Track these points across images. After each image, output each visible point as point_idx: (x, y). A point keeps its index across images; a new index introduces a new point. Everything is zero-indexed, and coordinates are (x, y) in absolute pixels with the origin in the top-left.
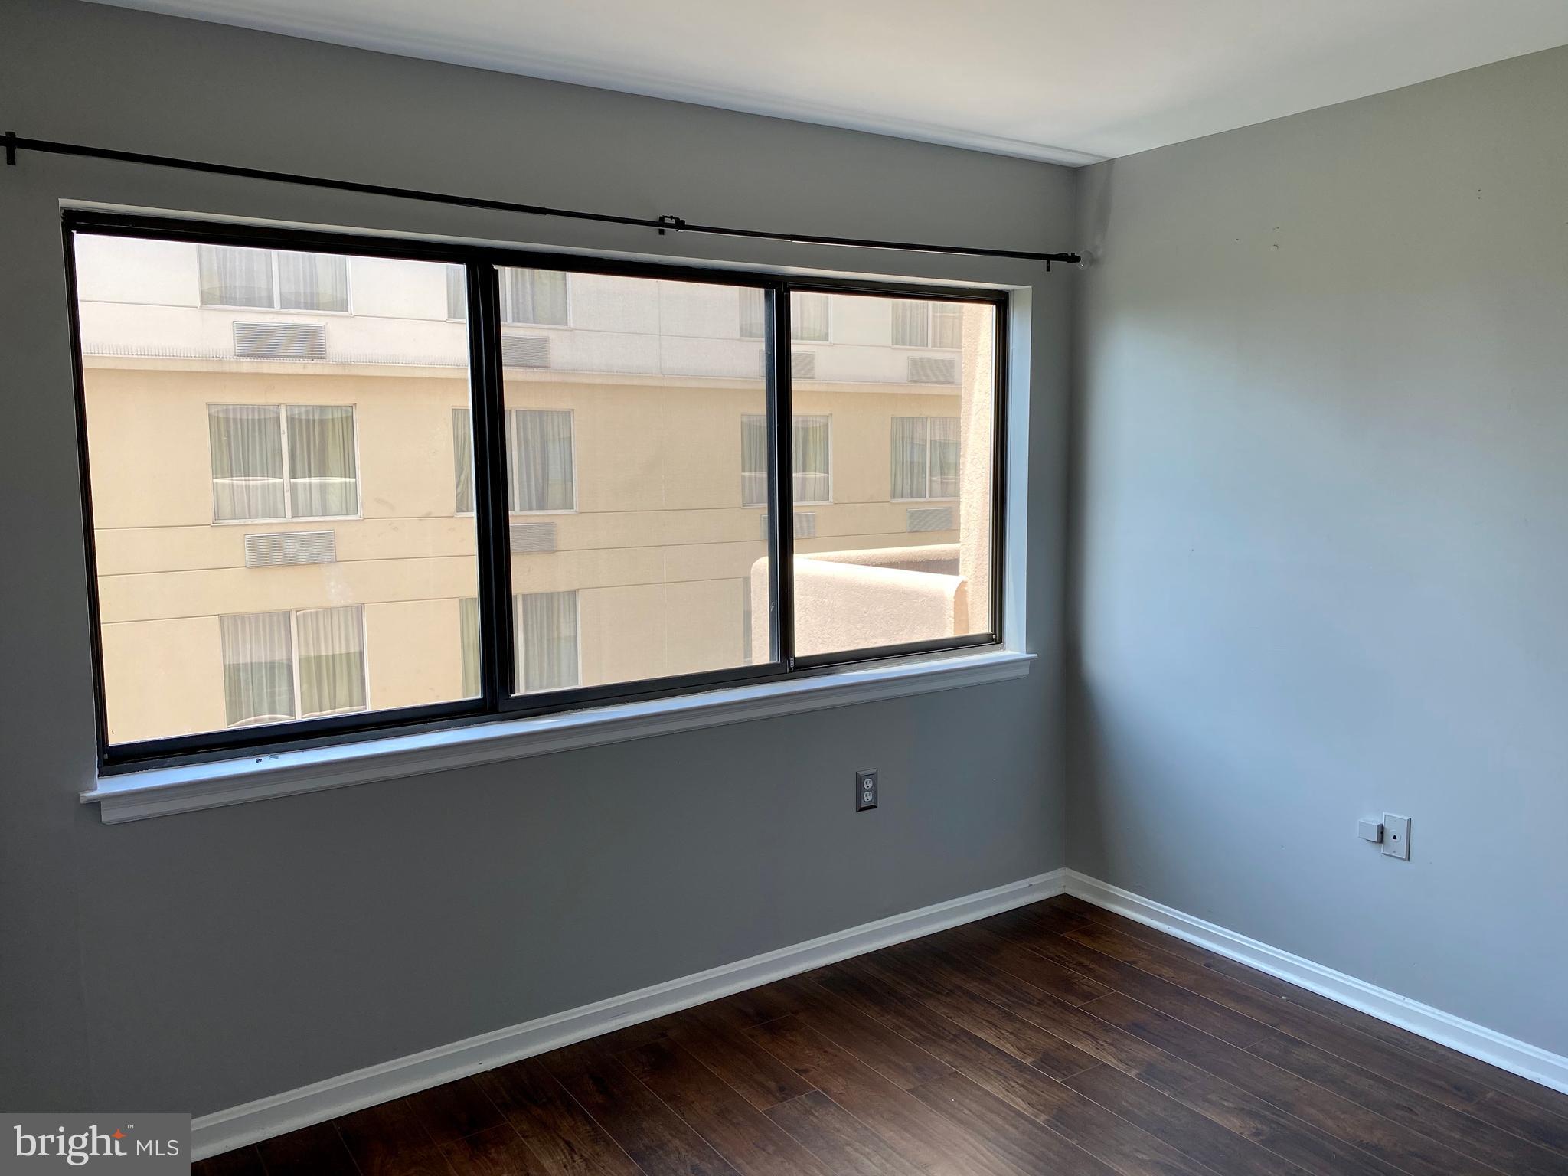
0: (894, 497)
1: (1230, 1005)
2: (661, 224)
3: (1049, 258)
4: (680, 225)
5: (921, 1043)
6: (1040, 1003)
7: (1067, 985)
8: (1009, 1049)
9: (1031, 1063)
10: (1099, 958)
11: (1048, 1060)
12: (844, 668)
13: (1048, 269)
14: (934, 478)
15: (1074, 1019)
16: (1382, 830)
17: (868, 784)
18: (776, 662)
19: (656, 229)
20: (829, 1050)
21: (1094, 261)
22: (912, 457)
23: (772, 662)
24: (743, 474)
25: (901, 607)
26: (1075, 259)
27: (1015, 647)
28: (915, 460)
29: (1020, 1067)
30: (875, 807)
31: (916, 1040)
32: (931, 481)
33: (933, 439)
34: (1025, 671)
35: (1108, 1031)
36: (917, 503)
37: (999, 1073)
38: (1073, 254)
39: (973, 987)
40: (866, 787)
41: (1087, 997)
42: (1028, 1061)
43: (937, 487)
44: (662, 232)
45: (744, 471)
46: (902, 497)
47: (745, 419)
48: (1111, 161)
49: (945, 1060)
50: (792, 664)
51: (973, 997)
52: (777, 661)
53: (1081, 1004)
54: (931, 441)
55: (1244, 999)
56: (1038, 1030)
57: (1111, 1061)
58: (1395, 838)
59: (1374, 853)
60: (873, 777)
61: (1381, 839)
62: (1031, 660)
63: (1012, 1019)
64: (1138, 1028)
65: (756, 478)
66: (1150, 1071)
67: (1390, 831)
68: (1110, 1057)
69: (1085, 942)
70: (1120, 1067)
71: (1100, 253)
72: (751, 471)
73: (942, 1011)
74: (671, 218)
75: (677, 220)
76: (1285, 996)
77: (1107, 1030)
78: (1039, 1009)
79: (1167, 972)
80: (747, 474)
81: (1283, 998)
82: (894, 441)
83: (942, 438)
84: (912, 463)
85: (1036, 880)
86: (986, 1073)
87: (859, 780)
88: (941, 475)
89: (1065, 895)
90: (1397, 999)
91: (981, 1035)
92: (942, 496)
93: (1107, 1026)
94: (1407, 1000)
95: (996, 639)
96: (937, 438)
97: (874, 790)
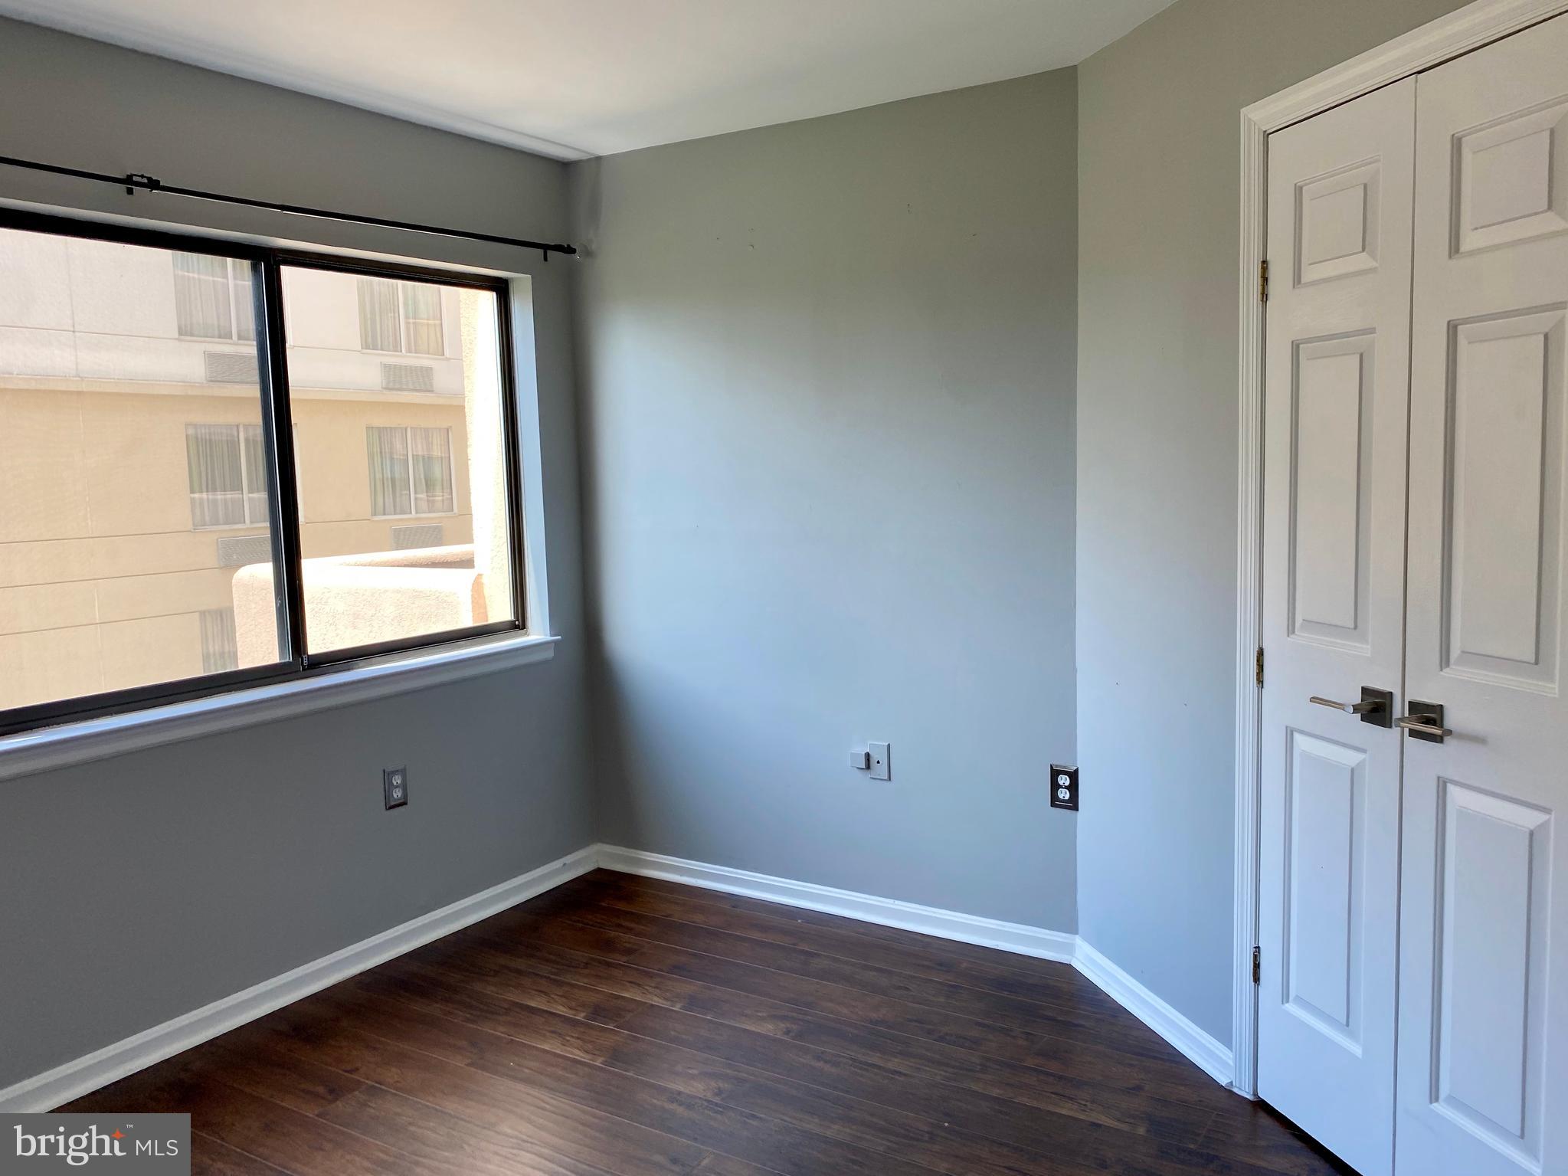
0: (374, 514)
1: (756, 935)
2: (128, 181)
3: (545, 247)
4: (153, 184)
5: (473, 1022)
6: (587, 965)
7: (609, 945)
8: (561, 1010)
9: (584, 1018)
10: (637, 918)
11: (598, 1012)
12: (361, 663)
13: (546, 259)
14: (419, 496)
15: (617, 973)
16: (868, 756)
17: (397, 780)
18: (288, 660)
19: (124, 187)
20: (378, 1046)
21: (588, 253)
22: (392, 471)
23: (283, 661)
24: (192, 495)
25: (414, 605)
26: (570, 250)
27: (539, 631)
28: (397, 476)
29: (574, 1023)
30: (405, 803)
31: (468, 1020)
32: (416, 499)
33: (415, 453)
34: (550, 654)
35: (652, 977)
36: (401, 520)
37: (553, 1032)
38: (568, 246)
39: (520, 963)
40: (395, 784)
41: (629, 952)
42: (580, 1017)
43: (424, 505)
44: (130, 192)
45: (192, 491)
46: (384, 514)
47: (191, 431)
48: (599, 159)
49: (500, 1032)
50: (306, 663)
51: (519, 972)
52: (289, 658)
53: (625, 959)
54: (413, 455)
55: (765, 928)
56: (586, 989)
57: (657, 1001)
58: (878, 762)
59: (863, 778)
60: (403, 772)
61: (868, 767)
62: (556, 642)
63: (559, 984)
64: (676, 969)
65: (208, 499)
66: (692, 1002)
67: (874, 758)
68: (656, 999)
69: (622, 906)
70: (666, 1005)
71: (594, 247)
72: (201, 492)
73: (490, 990)
74: (142, 176)
75: (149, 179)
76: (800, 919)
77: (650, 976)
78: (586, 971)
79: (699, 919)
80: (197, 495)
81: (799, 921)
82: (371, 456)
83: (425, 453)
84: (393, 480)
85: (569, 859)
86: (544, 1036)
87: (387, 776)
88: (427, 492)
89: (599, 871)
90: (888, 903)
91: (533, 1004)
92: (430, 512)
93: (649, 972)
94: (897, 902)
95: (519, 625)
96: (420, 453)
97: (404, 787)
